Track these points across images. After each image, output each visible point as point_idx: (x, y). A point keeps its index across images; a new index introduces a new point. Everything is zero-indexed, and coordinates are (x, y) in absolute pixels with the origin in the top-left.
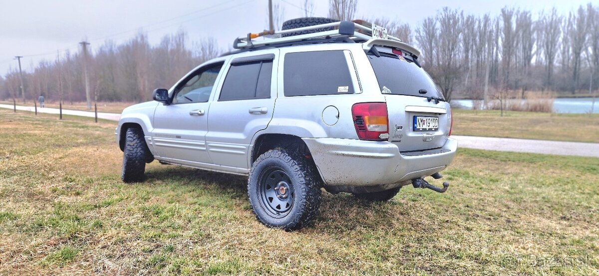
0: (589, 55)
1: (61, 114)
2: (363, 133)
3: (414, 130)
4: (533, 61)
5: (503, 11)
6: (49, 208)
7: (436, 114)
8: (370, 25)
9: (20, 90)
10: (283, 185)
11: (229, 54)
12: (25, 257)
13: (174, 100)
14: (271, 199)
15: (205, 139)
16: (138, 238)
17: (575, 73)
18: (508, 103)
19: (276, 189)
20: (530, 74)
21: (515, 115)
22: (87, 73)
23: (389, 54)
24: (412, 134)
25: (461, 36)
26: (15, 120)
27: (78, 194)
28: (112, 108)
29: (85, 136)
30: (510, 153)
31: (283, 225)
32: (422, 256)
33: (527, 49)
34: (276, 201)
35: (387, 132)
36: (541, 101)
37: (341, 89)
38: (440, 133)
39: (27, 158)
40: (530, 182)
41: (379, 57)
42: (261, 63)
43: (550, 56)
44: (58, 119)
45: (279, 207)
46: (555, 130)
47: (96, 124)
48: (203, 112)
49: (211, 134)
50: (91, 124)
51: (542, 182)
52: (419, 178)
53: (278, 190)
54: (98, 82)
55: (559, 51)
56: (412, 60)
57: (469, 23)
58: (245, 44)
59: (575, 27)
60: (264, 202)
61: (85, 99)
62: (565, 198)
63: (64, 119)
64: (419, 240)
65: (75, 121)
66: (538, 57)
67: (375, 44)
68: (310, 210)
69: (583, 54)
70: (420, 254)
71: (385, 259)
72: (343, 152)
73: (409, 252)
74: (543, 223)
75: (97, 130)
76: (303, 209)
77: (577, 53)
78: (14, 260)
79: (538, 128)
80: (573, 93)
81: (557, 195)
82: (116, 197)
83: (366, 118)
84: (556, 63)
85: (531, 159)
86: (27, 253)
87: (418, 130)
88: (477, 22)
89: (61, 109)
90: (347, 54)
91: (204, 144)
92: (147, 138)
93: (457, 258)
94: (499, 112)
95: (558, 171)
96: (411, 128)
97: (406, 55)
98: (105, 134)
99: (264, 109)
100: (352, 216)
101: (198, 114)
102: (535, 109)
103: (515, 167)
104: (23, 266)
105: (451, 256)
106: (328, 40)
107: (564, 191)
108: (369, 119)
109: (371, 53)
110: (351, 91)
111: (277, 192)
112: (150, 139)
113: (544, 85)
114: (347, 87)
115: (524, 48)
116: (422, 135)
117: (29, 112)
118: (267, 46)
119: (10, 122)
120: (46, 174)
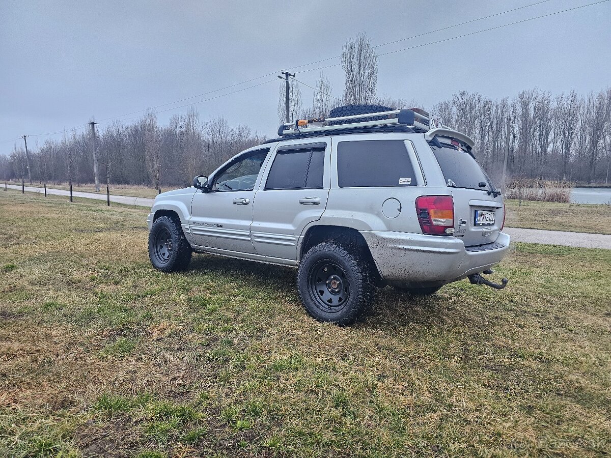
0: (607, 144)
1: (72, 196)
2: (428, 228)
3: (475, 225)
4: (549, 149)
5: (521, 97)
6: (93, 298)
7: (493, 207)
8: (427, 115)
9: (26, 171)
10: (335, 278)
11: (274, 141)
12: (81, 349)
13: (214, 188)
14: (322, 292)
15: (250, 229)
16: (192, 331)
17: (592, 162)
18: (526, 191)
19: (327, 282)
20: (546, 163)
21: (533, 204)
22: (95, 154)
23: (448, 145)
24: (474, 229)
25: (477, 122)
26: (27, 202)
27: (116, 283)
28: (120, 191)
29: (104, 220)
30: (536, 245)
31: (336, 320)
32: (483, 354)
33: (544, 137)
34: (327, 295)
35: (452, 227)
36: (559, 191)
37: (402, 180)
38: (495, 227)
39: (54, 243)
40: (562, 276)
41: (440, 147)
42: (311, 151)
43: (567, 145)
44: (68, 201)
45: (330, 301)
46: (575, 221)
47: (109, 208)
48: (247, 200)
49: (256, 224)
50: (104, 207)
51: (575, 276)
52: (477, 274)
53: (330, 283)
54: (110, 164)
55: (576, 140)
56: (467, 150)
57: (486, 109)
58: (291, 131)
59: (594, 114)
60: (314, 296)
61: (93, 181)
62: (603, 293)
63: (75, 202)
64: (475, 337)
65: (87, 204)
66: (554, 146)
67: (436, 135)
68: (366, 306)
69: (600, 143)
70: (481, 352)
71: (449, 357)
72: (405, 247)
73: (468, 350)
74: (590, 320)
75: (113, 214)
76: (359, 305)
77: (594, 142)
78: (70, 352)
79: (557, 219)
80: (589, 183)
81: (593, 290)
82: (157, 288)
83: (432, 211)
84: (573, 152)
85: (560, 252)
86: (82, 344)
87: (479, 225)
88: (495, 108)
89: (71, 191)
90: (408, 144)
91: (248, 234)
92: (184, 226)
93: (520, 357)
94: (517, 201)
95: (587, 264)
96: (473, 222)
97: (462, 146)
98: (123, 218)
99: (317, 200)
100: (401, 310)
101: (242, 203)
102: (551, 199)
103: (544, 260)
104: (81, 358)
105: (513, 355)
106: (384, 129)
107: (600, 286)
108: (435, 213)
109: (433, 143)
110: (414, 183)
111: (329, 286)
112: (188, 227)
113: (561, 174)
114: (410, 179)
115: (541, 135)
116: (481, 230)
117: (39, 194)
118: (316, 134)
119: (23, 205)
120: (78, 261)
